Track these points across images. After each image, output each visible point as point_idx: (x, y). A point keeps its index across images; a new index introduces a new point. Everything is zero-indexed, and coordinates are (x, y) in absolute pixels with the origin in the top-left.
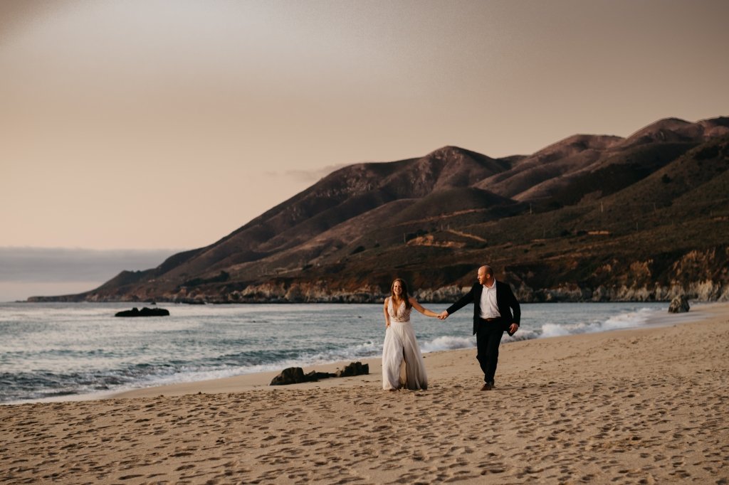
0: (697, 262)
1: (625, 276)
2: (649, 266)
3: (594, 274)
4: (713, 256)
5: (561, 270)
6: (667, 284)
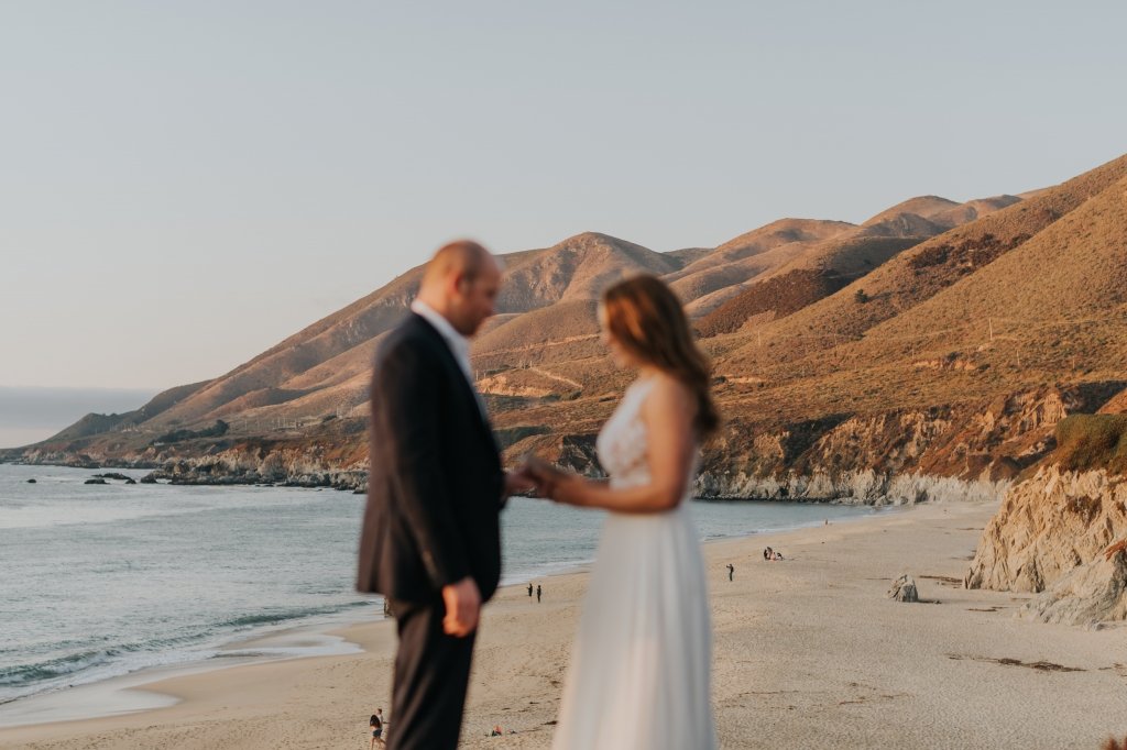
0: (856, 438)
1: (746, 457)
2: (782, 441)
4: (880, 428)
6: (806, 472)
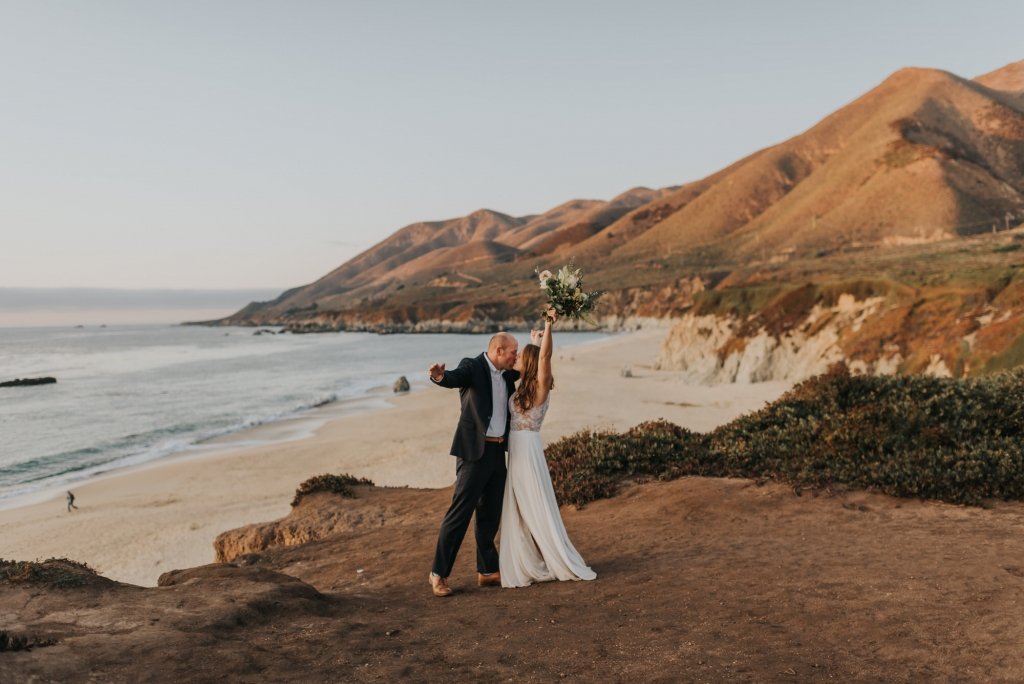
0: (608, 301)
4: (619, 296)
5: (516, 307)
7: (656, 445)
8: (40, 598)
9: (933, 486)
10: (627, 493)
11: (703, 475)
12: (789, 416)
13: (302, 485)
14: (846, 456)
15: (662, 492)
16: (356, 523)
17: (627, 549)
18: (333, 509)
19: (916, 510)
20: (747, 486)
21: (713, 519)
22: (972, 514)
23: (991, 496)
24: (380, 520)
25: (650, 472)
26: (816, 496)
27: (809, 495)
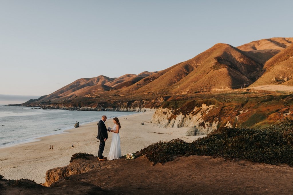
0: (137, 103)
1: (122, 106)
2: (127, 104)
3: (116, 105)
4: (140, 102)
5: (110, 104)
6: (130, 108)
7: (181, 146)
8: (23, 191)
9: (262, 159)
10: (176, 160)
11: (197, 155)
12: (215, 138)
13: (73, 156)
14: (235, 150)
15: (186, 160)
16: (93, 167)
17: (183, 176)
18: (84, 163)
19: (258, 166)
20: (211, 158)
21: (204, 168)
22: (274, 167)
23: (278, 162)
24: (99, 167)
25: (181, 154)
26: (231, 161)
27: (229, 161)
